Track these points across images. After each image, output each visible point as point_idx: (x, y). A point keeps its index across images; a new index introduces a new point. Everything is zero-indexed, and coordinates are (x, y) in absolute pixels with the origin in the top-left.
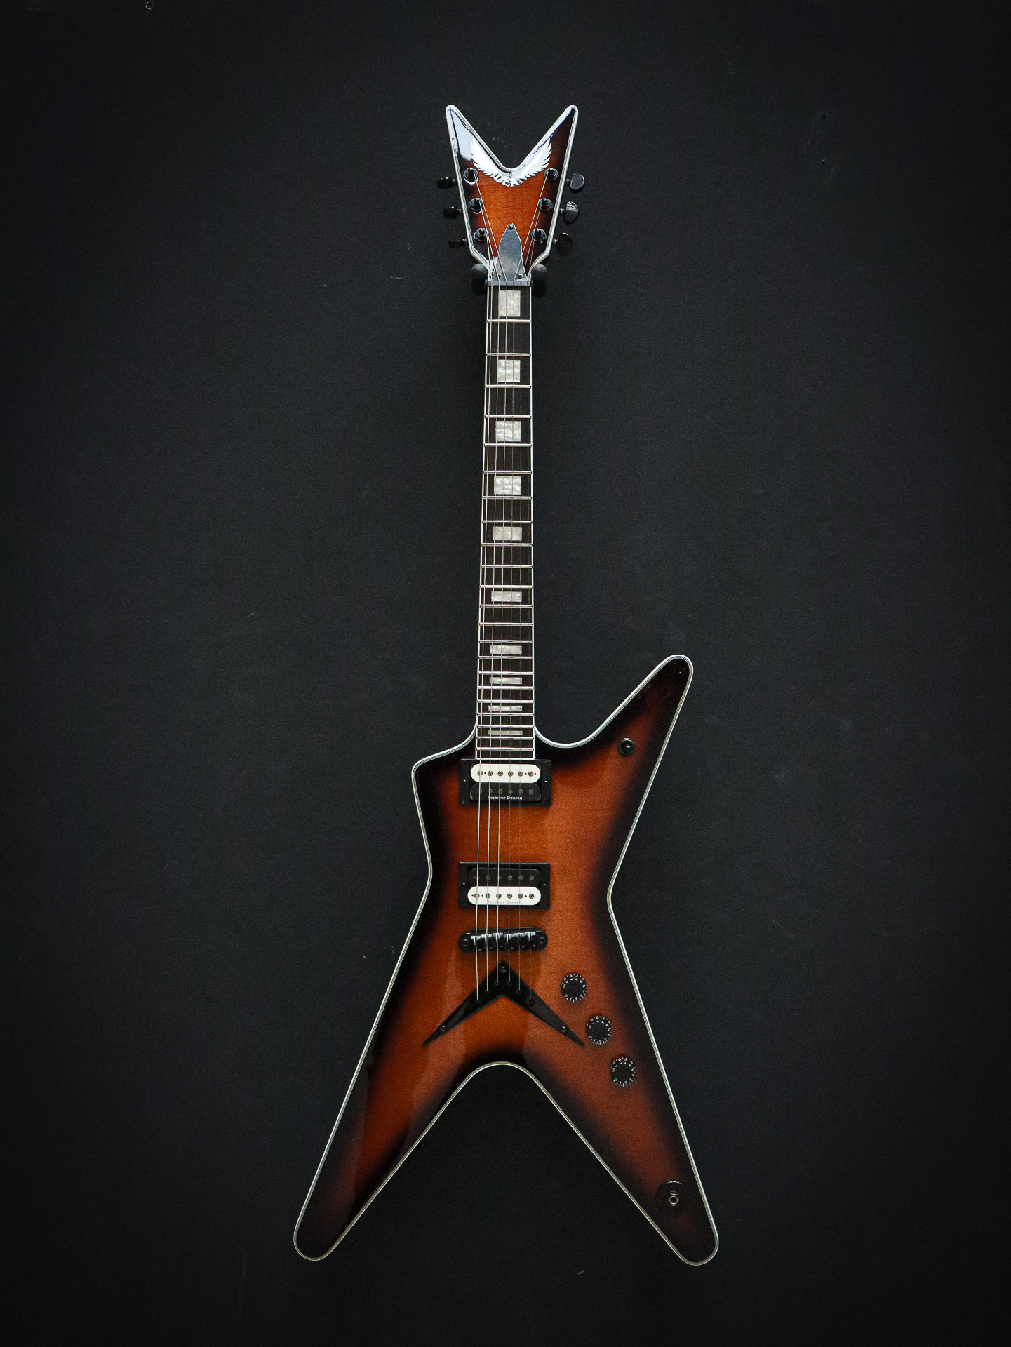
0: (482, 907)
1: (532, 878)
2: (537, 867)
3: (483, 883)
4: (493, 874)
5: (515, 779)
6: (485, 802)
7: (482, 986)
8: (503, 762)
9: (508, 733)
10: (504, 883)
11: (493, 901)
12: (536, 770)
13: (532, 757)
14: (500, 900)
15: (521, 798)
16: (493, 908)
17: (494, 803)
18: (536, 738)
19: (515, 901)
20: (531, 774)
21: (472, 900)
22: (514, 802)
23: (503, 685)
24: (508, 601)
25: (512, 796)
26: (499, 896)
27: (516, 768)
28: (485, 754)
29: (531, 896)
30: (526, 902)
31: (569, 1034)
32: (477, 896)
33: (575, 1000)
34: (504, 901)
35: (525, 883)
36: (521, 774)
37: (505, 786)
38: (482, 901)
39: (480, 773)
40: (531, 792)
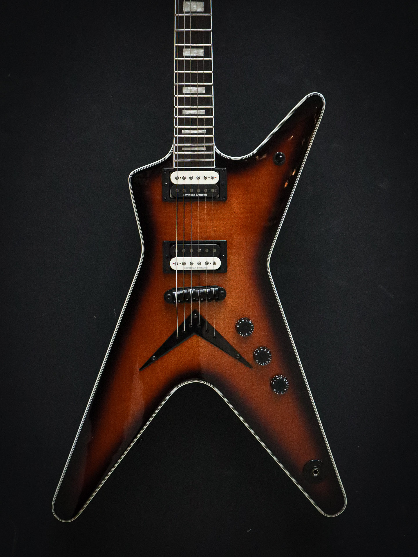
0: (180, 272)
1: (214, 250)
2: (218, 243)
3: (180, 255)
4: (188, 248)
5: (202, 182)
6: (181, 198)
7: (181, 327)
8: (194, 170)
9: (196, 149)
10: (195, 255)
11: (188, 267)
12: (216, 175)
13: (213, 166)
14: (193, 266)
15: (206, 195)
16: (187, 272)
17: (187, 198)
18: (216, 153)
19: (203, 267)
20: (213, 178)
21: (173, 267)
22: (202, 198)
23: (192, 115)
24: (195, 55)
25: (200, 193)
26: (192, 264)
27: (202, 174)
28: (180, 164)
29: (214, 263)
30: (211, 267)
31: (242, 360)
32: (176, 264)
33: (246, 336)
34: (195, 267)
35: (210, 254)
36: (205, 178)
37: (195, 187)
38: (180, 267)
39: (177, 178)
40: (213, 190)
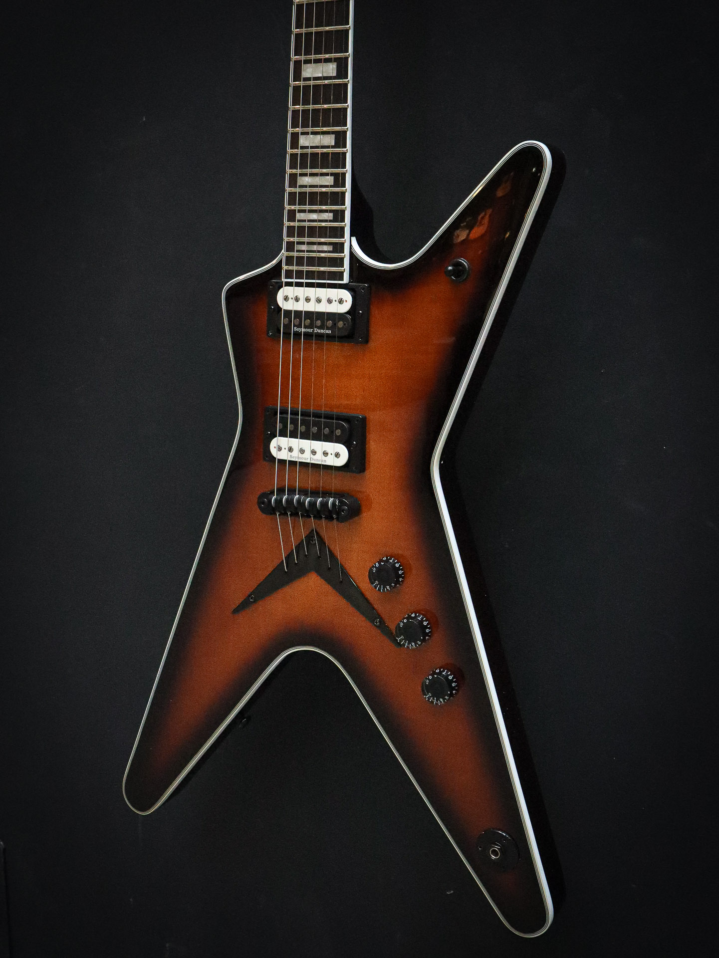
0: (282, 462)
1: (338, 432)
2: (347, 420)
3: (283, 434)
4: (295, 422)
5: (323, 308)
6: (287, 334)
7: (289, 557)
8: (309, 285)
9: (315, 248)
10: (305, 436)
11: (295, 456)
12: (347, 296)
13: (343, 280)
14: (303, 456)
15: (330, 332)
16: (293, 463)
17: (297, 335)
18: (352, 255)
19: (318, 459)
20: (341, 301)
21: (274, 451)
22: (320, 336)
23: (311, 186)
24: (320, 75)
25: (319, 328)
27: (323, 293)
29: (337, 455)
30: (331, 461)
33: (387, 589)
34: (307, 458)
38: (283, 455)
39: (286, 299)
40: (340, 324)
